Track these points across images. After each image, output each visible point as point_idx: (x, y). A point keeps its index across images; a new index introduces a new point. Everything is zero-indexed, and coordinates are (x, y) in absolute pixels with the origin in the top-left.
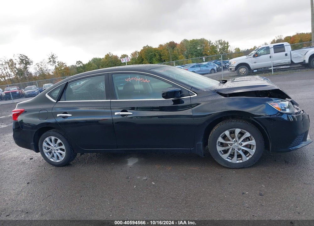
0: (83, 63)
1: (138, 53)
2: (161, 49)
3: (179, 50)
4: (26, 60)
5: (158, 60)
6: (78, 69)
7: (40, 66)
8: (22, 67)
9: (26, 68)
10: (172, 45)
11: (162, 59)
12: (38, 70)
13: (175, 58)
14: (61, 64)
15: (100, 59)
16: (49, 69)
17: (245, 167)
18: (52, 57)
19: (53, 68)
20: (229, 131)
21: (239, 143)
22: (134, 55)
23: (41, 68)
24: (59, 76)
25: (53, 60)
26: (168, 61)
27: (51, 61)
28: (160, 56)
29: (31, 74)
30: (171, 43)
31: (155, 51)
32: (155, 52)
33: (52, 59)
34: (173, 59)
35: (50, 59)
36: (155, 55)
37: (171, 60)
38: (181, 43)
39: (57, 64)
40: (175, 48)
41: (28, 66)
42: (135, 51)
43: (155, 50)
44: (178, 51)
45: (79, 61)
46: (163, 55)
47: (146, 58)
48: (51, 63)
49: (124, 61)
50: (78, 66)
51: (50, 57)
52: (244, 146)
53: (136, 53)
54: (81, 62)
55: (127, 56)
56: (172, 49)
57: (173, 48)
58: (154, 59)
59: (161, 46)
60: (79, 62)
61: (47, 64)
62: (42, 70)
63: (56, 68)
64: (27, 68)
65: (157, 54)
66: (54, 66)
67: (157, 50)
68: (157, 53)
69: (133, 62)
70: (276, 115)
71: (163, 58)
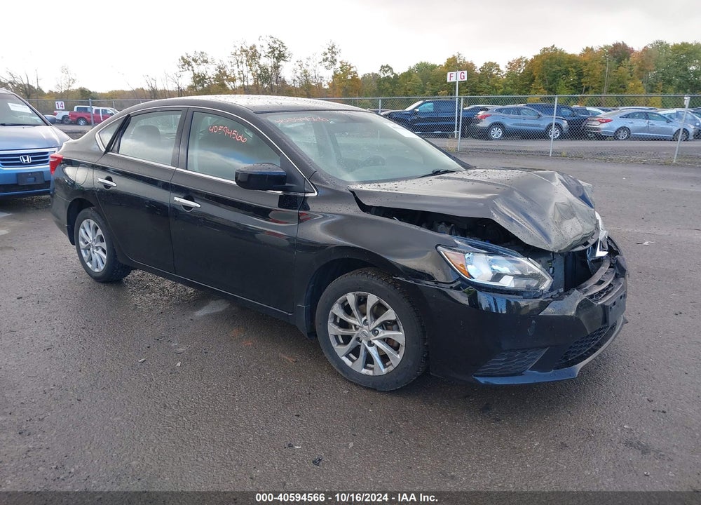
0: (394, 72)
1: (526, 62)
2: (586, 59)
3: (636, 68)
4: (281, 50)
5: (572, 85)
6: (382, 83)
7: (304, 66)
8: (270, 65)
9: (276, 67)
10: (619, 53)
11: (582, 83)
12: (299, 75)
13: (619, 86)
14: (346, 69)
15: (434, 67)
16: (320, 75)
17: (378, 389)
18: (332, 50)
19: (330, 73)
20: (354, 294)
21: (371, 328)
22: (514, 66)
23: (305, 72)
24: (336, 94)
25: (333, 57)
26: (595, 93)
27: (327, 59)
28: (580, 75)
29: (284, 82)
30: (617, 46)
31: (570, 62)
32: (568, 65)
33: (331, 55)
34: (612, 88)
35: (326, 54)
36: (567, 73)
37: (605, 89)
38: (646, 49)
39: (338, 65)
40: (625, 62)
41: (282, 63)
42: (519, 57)
43: (572, 59)
44: (630, 69)
45: (387, 66)
46: (588, 75)
47: (541, 77)
48: (327, 63)
49: (453, 80)
50: (382, 76)
51: (327, 51)
52: (380, 340)
53: (519, 62)
54: (390, 68)
55: (498, 66)
56: (615, 61)
57: (619, 61)
58: (562, 82)
59: (589, 50)
60: (385, 68)
61: (318, 65)
62: (306, 76)
63: (335, 76)
64: (278, 67)
65: (574, 70)
66: (332, 70)
67: (576, 61)
68: (575, 67)
69: (508, 83)
70: (451, 285)
71: (586, 83)
